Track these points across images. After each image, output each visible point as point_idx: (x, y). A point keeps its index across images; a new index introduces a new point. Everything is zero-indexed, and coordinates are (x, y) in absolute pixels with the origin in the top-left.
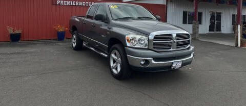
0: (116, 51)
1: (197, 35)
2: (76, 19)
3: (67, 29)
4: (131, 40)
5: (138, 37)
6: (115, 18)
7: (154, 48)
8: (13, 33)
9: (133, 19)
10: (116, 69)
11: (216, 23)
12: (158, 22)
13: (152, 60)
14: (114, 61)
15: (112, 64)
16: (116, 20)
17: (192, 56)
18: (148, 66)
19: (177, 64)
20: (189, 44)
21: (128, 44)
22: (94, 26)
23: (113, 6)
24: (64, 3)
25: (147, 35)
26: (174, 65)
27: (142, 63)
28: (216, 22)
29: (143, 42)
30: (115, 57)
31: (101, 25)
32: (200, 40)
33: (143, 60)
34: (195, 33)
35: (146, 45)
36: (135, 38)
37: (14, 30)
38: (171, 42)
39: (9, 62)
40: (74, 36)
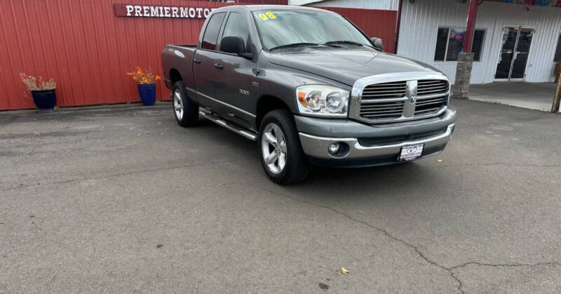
0: (275, 127)
1: (465, 86)
2: (178, 53)
3: (158, 77)
4: (308, 99)
5: (326, 91)
6: (271, 45)
7: (362, 115)
8: (38, 89)
9: (314, 46)
10: (276, 164)
11: (515, 57)
12: (376, 53)
13: (354, 143)
14: (272, 149)
15: (266, 154)
16: (271, 50)
17: (448, 133)
18: (347, 155)
19: (411, 150)
20: (445, 104)
21: (302, 109)
22: (222, 67)
23: (264, 15)
24: (142, 12)
25: (347, 84)
26: (404, 153)
27: (334, 149)
28: (516, 54)
29: (336, 103)
30: (273, 140)
31: (237, 66)
32: (471, 98)
33: (336, 143)
34: (462, 83)
35: (343, 110)
36: (319, 93)
37: (38, 84)
38: (403, 102)
39: (41, 153)
40: (178, 95)
